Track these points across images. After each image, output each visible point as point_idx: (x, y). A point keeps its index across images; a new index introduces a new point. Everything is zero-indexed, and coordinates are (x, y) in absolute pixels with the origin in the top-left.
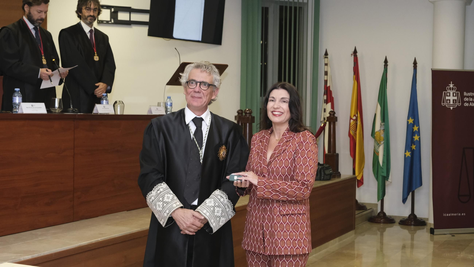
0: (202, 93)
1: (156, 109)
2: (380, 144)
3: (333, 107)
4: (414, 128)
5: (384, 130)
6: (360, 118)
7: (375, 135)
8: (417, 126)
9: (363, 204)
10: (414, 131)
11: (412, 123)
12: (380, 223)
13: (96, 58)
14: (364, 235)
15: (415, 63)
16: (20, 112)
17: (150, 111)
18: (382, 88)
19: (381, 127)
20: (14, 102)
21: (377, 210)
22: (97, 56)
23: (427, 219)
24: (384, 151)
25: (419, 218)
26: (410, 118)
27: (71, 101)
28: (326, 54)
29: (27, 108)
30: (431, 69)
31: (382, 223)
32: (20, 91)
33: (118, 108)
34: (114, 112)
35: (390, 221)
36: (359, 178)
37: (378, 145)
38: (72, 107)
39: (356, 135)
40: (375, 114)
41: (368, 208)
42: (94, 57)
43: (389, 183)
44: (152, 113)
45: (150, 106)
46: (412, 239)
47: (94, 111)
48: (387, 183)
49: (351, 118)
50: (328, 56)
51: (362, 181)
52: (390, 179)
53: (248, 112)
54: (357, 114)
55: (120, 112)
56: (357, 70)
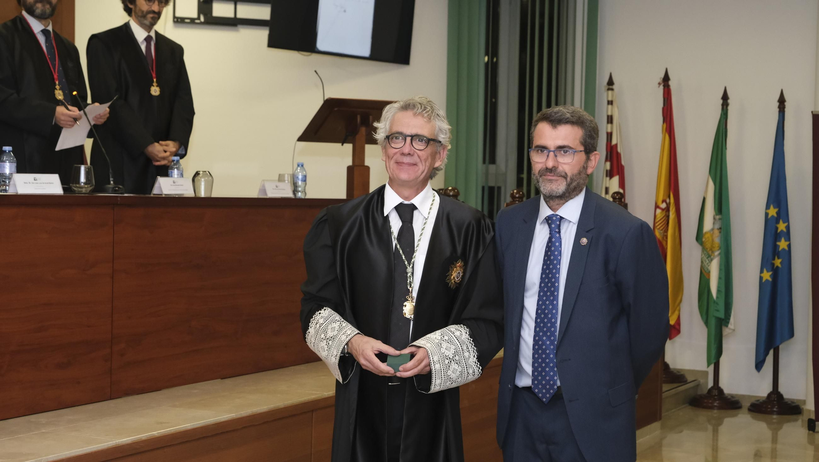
0: (416, 155)
1: (276, 188)
2: (712, 257)
3: (622, 184)
4: (778, 226)
5: (720, 228)
6: (674, 205)
7: (704, 240)
8: (784, 222)
9: (679, 371)
10: (779, 231)
11: (775, 215)
12: (711, 408)
13: (155, 91)
14: (681, 432)
15: (782, 101)
16: (11, 191)
17: (263, 190)
18: (718, 146)
19: (714, 223)
21: (707, 383)
22: (157, 86)
23: (804, 402)
24: (720, 270)
25: (788, 399)
26: (772, 207)
27: (111, 171)
28: (611, 83)
29: (25, 183)
30: (812, 112)
31: (716, 408)
32: (12, 151)
33: (201, 184)
34: (193, 193)
35: (731, 404)
37: (709, 259)
38: (112, 182)
39: (667, 238)
40: (704, 198)
41: (690, 379)
42: (150, 87)
43: (731, 331)
44: (266, 194)
45: (263, 180)
46: (775, 440)
47: (156, 191)
48: (726, 331)
49: (657, 207)
50: (614, 87)
51: (677, 327)
52: (731, 325)
53: (451, 194)
54: (669, 197)
55: (205, 193)
56: (669, 113)
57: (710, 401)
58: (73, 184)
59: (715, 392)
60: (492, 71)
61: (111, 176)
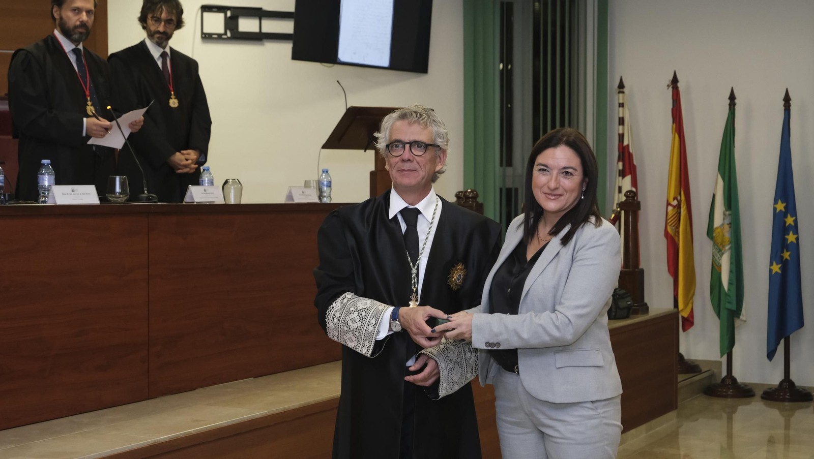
0: (415, 161)
1: (301, 193)
2: (723, 251)
3: (634, 183)
4: (786, 220)
5: (730, 224)
6: (685, 202)
7: (714, 235)
8: (792, 216)
9: (693, 361)
10: (787, 224)
11: (783, 210)
12: (726, 396)
13: (174, 103)
14: (697, 420)
15: (787, 100)
16: (50, 202)
17: (290, 196)
18: (726, 145)
19: (724, 219)
20: (40, 185)
21: (721, 373)
22: (175, 98)
24: (731, 263)
25: (799, 386)
26: (780, 202)
28: (621, 86)
29: (63, 194)
31: (730, 396)
32: (51, 165)
33: (230, 192)
34: (224, 200)
35: (744, 392)
36: (685, 314)
37: (720, 253)
38: (146, 192)
39: (679, 234)
40: (714, 196)
41: (704, 369)
42: (169, 100)
43: (743, 322)
44: (293, 200)
45: (290, 187)
46: (787, 427)
48: (737, 323)
49: (668, 204)
50: (625, 90)
51: (691, 319)
52: (743, 316)
53: (470, 195)
54: (680, 194)
55: (235, 200)
56: (678, 113)
57: (724, 390)
58: (109, 194)
59: (729, 382)
60: (507, 78)
61: (144, 185)
